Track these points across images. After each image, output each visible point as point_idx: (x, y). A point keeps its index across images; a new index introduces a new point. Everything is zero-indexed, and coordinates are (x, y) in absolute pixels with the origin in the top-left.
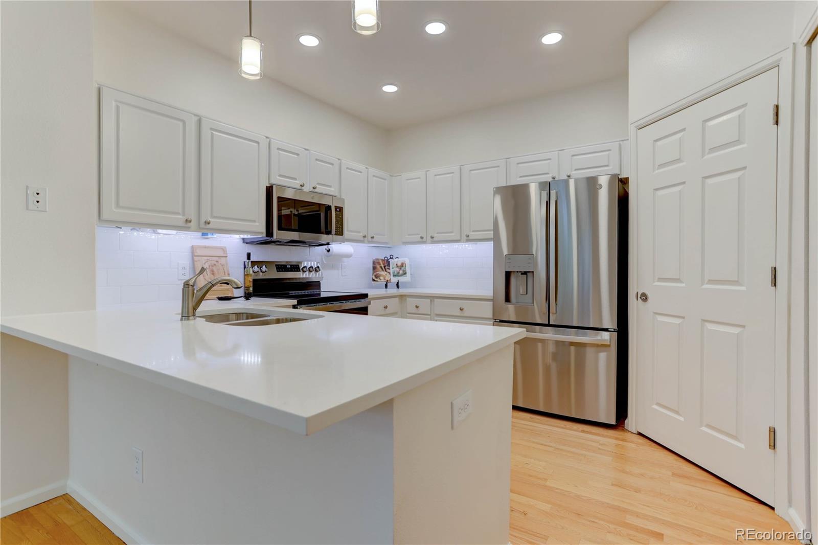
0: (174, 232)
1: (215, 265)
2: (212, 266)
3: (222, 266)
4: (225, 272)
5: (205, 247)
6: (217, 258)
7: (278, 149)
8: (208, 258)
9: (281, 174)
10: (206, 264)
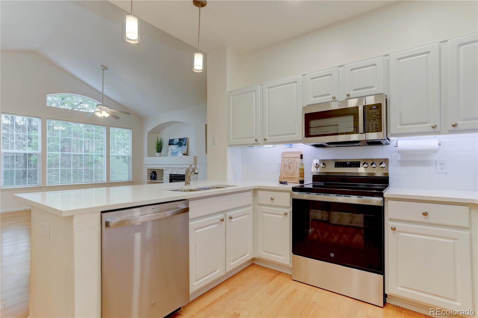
0: (271, 146)
1: (292, 163)
2: (290, 163)
3: (296, 163)
4: (297, 167)
5: (289, 152)
6: (295, 158)
7: (312, 79)
8: (289, 158)
9: (314, 96)
10: (287, 162)
